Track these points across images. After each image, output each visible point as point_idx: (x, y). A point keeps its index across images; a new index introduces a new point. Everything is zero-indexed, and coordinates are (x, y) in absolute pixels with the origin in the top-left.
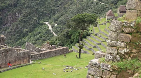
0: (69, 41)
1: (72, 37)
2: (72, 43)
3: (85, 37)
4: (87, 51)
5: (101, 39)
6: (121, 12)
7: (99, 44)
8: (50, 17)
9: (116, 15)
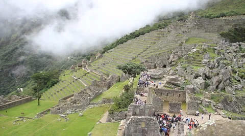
0: (46, 86)
1: (48, 84)
2: (47, 87)
3: (56, 83)
4: (56, 93)
5: (65, 85)
6: (79, 67)
7: (63, 88)
8: (43, 69)
9: (76, 68)
